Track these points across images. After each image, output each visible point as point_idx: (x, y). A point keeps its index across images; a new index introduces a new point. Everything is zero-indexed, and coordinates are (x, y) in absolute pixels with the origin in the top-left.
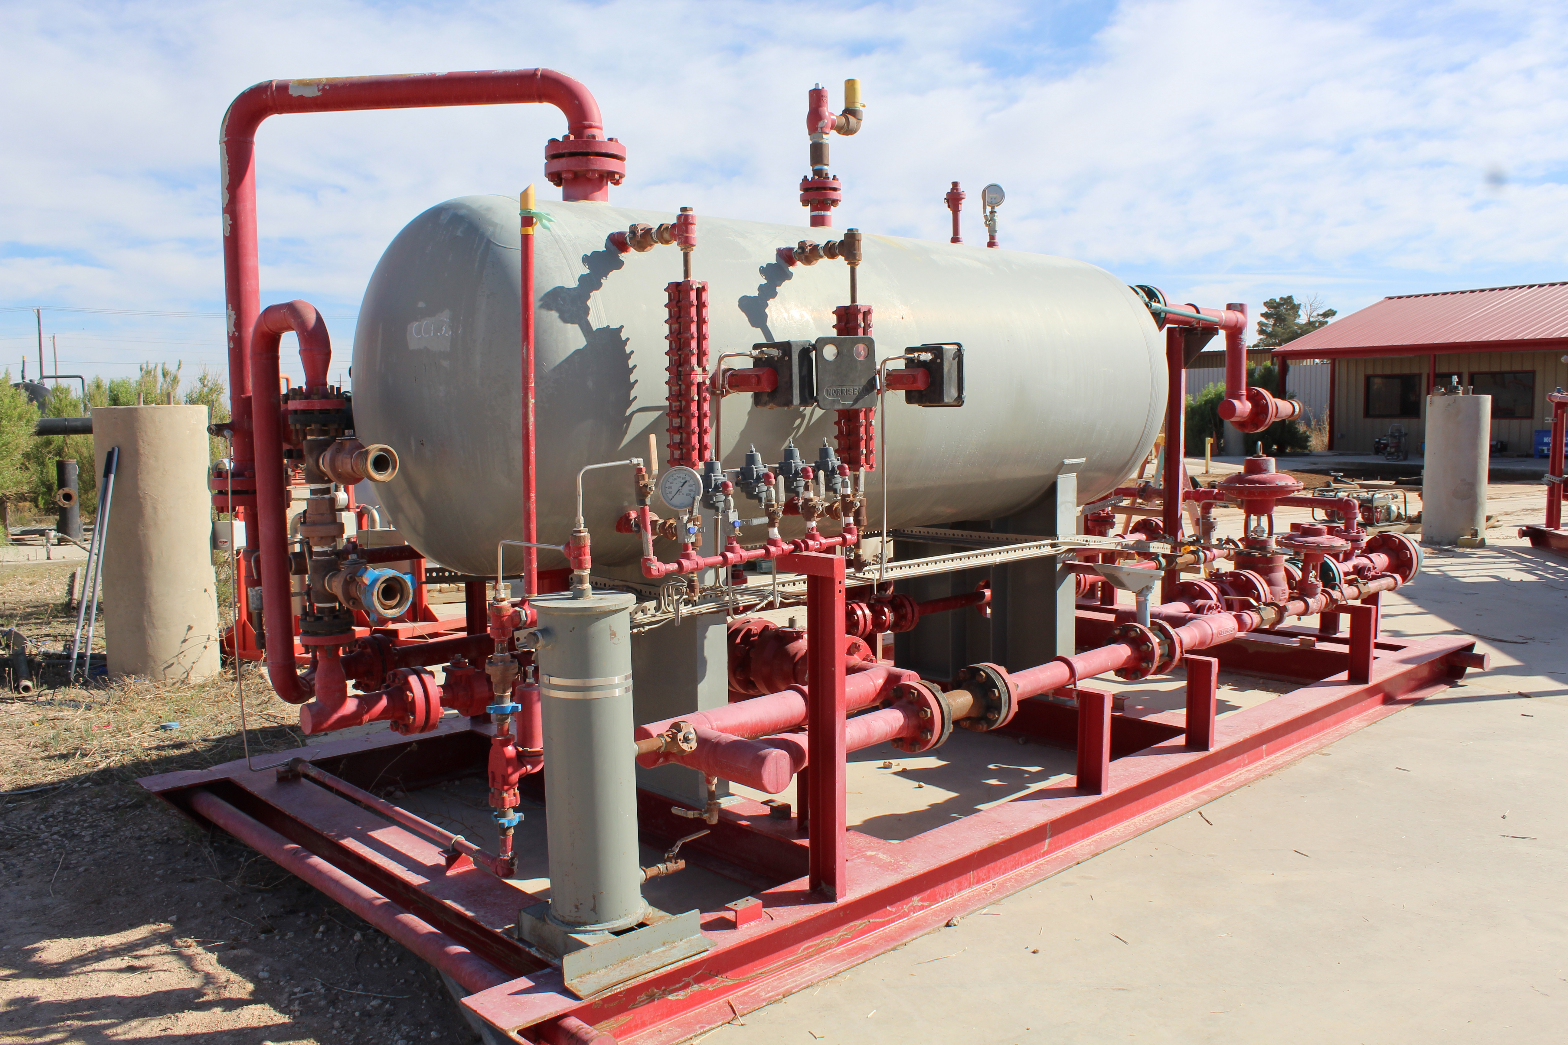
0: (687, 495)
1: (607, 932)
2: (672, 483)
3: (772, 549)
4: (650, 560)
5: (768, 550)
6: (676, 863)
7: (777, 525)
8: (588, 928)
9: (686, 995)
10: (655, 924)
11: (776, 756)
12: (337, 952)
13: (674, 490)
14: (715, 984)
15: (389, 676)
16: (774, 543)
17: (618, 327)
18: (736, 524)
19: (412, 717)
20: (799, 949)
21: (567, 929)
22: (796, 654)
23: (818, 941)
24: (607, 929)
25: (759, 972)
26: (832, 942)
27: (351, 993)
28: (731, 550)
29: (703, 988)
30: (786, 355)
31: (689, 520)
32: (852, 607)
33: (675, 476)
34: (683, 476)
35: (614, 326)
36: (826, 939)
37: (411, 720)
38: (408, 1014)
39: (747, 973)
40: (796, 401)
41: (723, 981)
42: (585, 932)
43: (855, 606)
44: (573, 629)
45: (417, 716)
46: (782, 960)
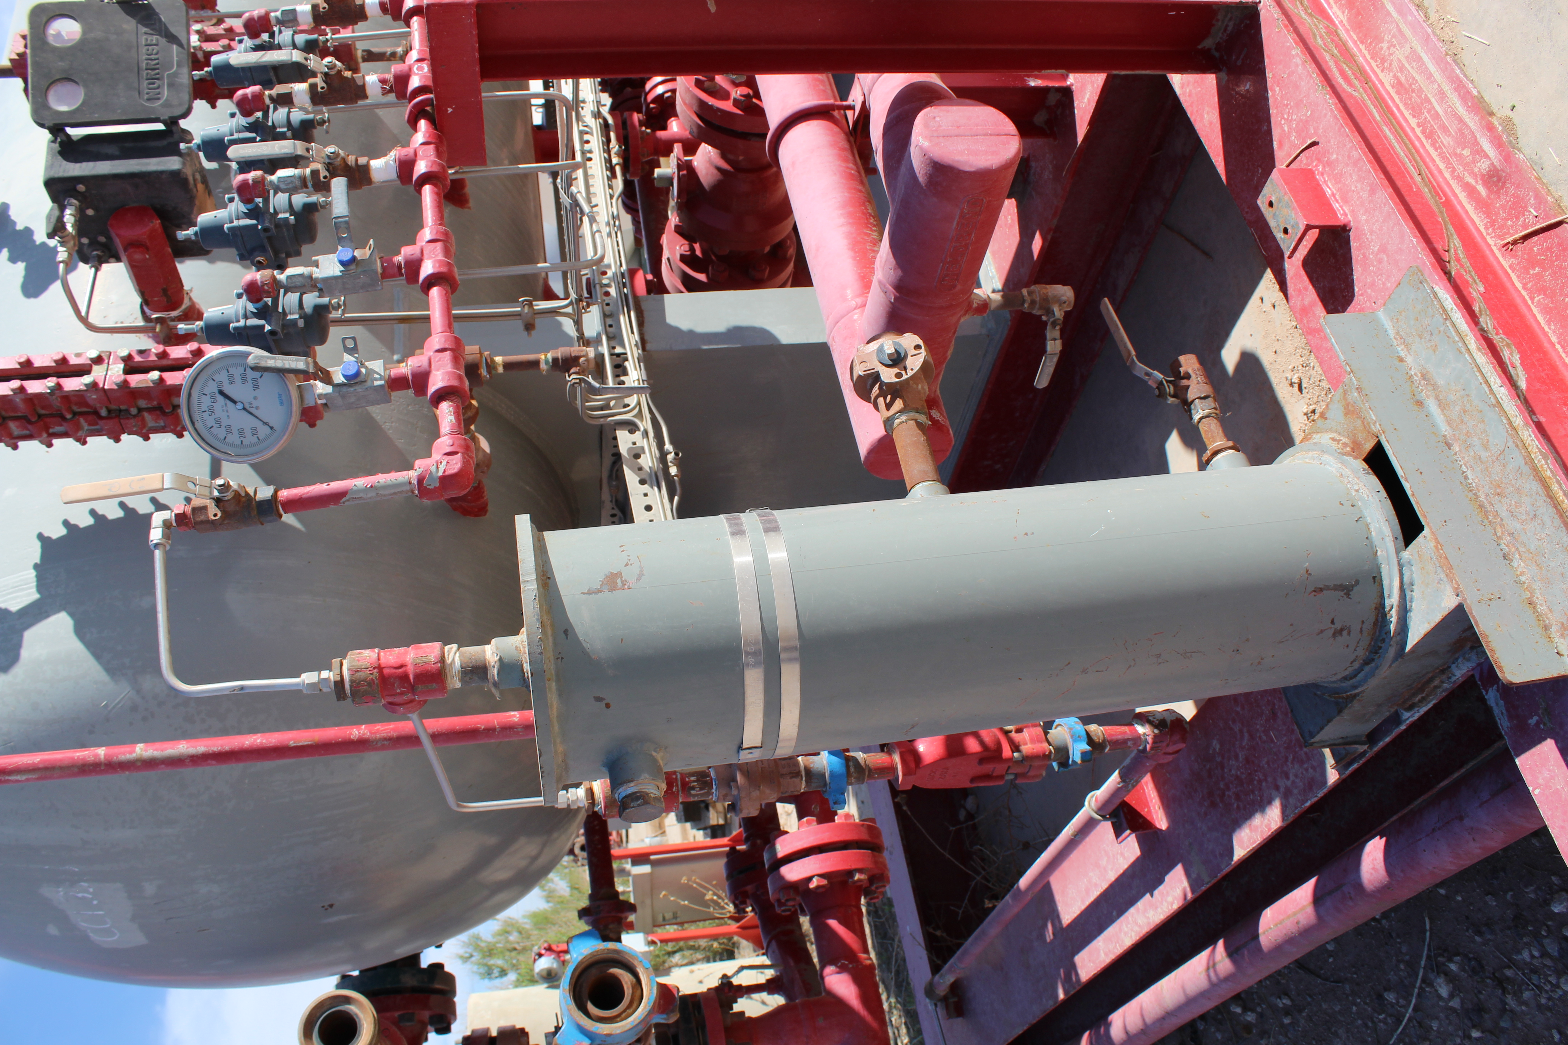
0: (256, 387)
1: (1406, 554)
2: (229, 429)
3: (421, 167)
4: (421, 480)
5: (426, 178)
6: (1188, 376)
7: (362, 161)
8: (1392, 600)
9: (1508, 345)
10: (1376, 428)
11: (929, 138)
12: (1292, 1000)
13: (248, 422)
14: (1467, 277)
15: (784, 911)
16: (406, 167)
17: (38, 544)
18: (347, 256)
19: (857, 877)
20: (1351, 96)
21: (1392, 652)
22: (719, 169)
23: (1328, 57)
24: (1398, 552)
25: (1418, 179)
26: (1323, 31)
27: (1410, 1020)
28: (414, 266)
29: (1483, 306)
30: (75, 189)
31: (327, 378)
32: (653, 101)
33: (210, 421)
34: (207, 401)
35: (35, 553)
36: (1319, 41)
37: (863, 877)
38: (1480, 933)
39: (1426, 204)
40: (172, 163)
41: (1458, 260)
42: (1404, 611)
43: (650, 97)
44: (599, 699)
45: (853, 867)
46: (1382, 131)
